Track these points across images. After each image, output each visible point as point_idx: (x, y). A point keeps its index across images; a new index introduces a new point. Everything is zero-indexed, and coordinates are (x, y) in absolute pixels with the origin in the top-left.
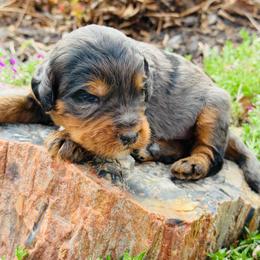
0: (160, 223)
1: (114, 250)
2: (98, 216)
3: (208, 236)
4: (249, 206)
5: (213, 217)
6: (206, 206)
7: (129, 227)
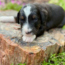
0: (27, 54)
1: (17, 59)
2: (10, 52)
3: (44, 55)
4: (59, 45)
5: (44, 51)
6: (43, 48)
7: (20, 54)
